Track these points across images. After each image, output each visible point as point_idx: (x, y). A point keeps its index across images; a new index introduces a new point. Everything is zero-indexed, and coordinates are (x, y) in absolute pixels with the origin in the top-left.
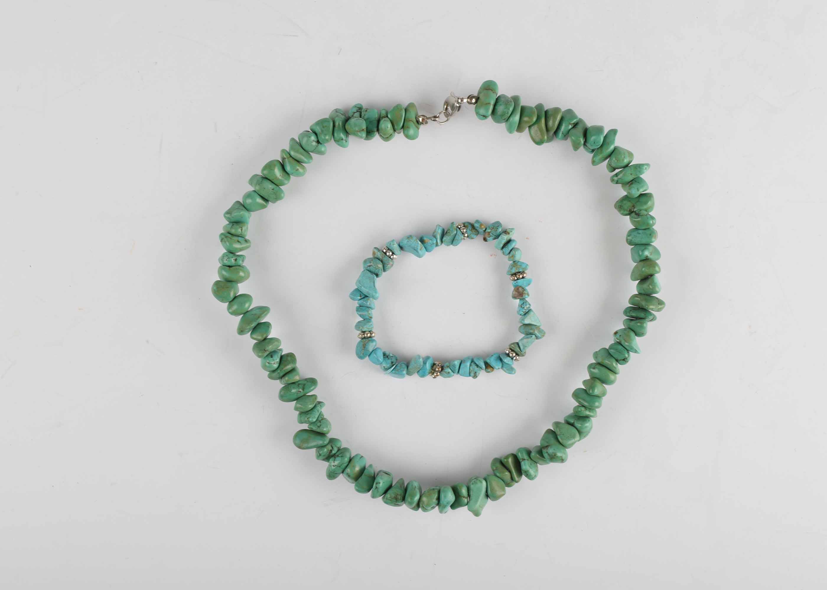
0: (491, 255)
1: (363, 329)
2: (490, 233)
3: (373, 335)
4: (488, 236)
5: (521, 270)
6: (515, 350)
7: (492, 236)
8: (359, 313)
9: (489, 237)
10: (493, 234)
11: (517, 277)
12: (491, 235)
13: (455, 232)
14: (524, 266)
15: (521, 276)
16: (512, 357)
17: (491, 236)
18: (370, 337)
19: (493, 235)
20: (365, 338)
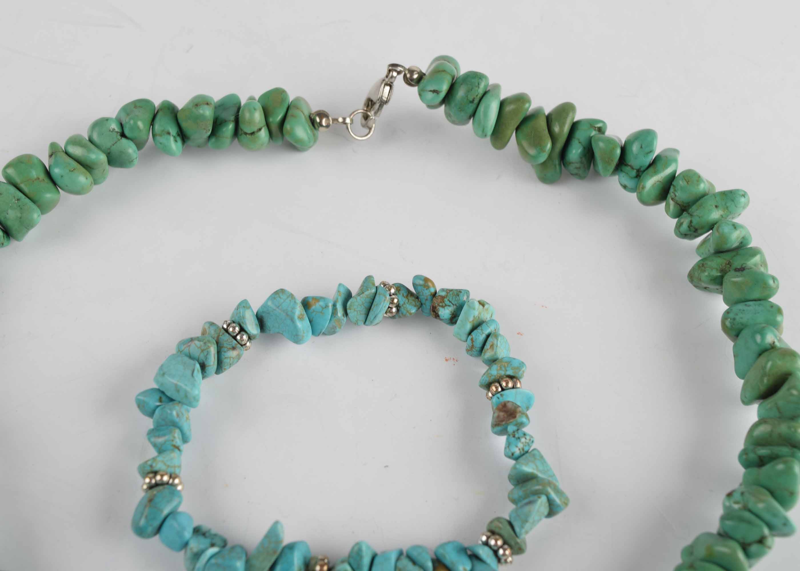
0: (447, 360)
1: (154, 465)
2: (446, 300)
3: (177, 481)
4: (441, 304)
5: (510, 372)
6: (503, 532)
7: (449, 306)
8: (153, 440)
9: (443, 307)
10: (450, 302)
11: (501, 386)
12: (447, 303)
13: (374, 291)
14: (515, 364)
15: (510, 385)
16: (496, 548)
17: (446, 305)
18: (167, 483)
19: (450, 304)
20: (157, 485)
